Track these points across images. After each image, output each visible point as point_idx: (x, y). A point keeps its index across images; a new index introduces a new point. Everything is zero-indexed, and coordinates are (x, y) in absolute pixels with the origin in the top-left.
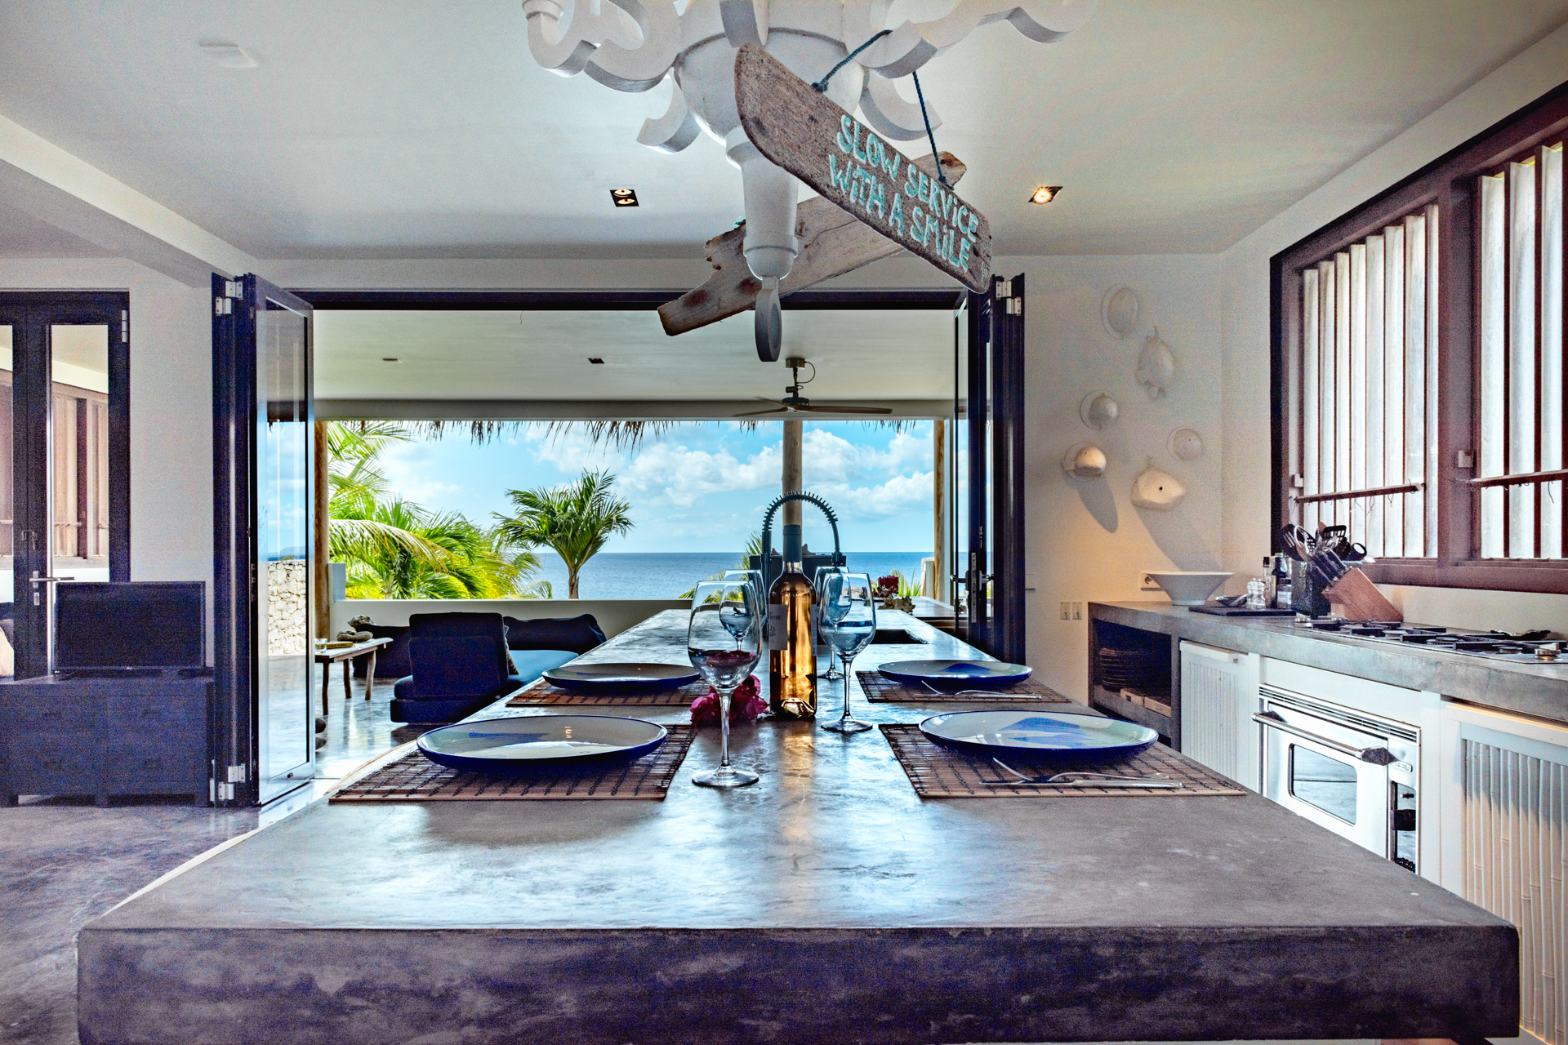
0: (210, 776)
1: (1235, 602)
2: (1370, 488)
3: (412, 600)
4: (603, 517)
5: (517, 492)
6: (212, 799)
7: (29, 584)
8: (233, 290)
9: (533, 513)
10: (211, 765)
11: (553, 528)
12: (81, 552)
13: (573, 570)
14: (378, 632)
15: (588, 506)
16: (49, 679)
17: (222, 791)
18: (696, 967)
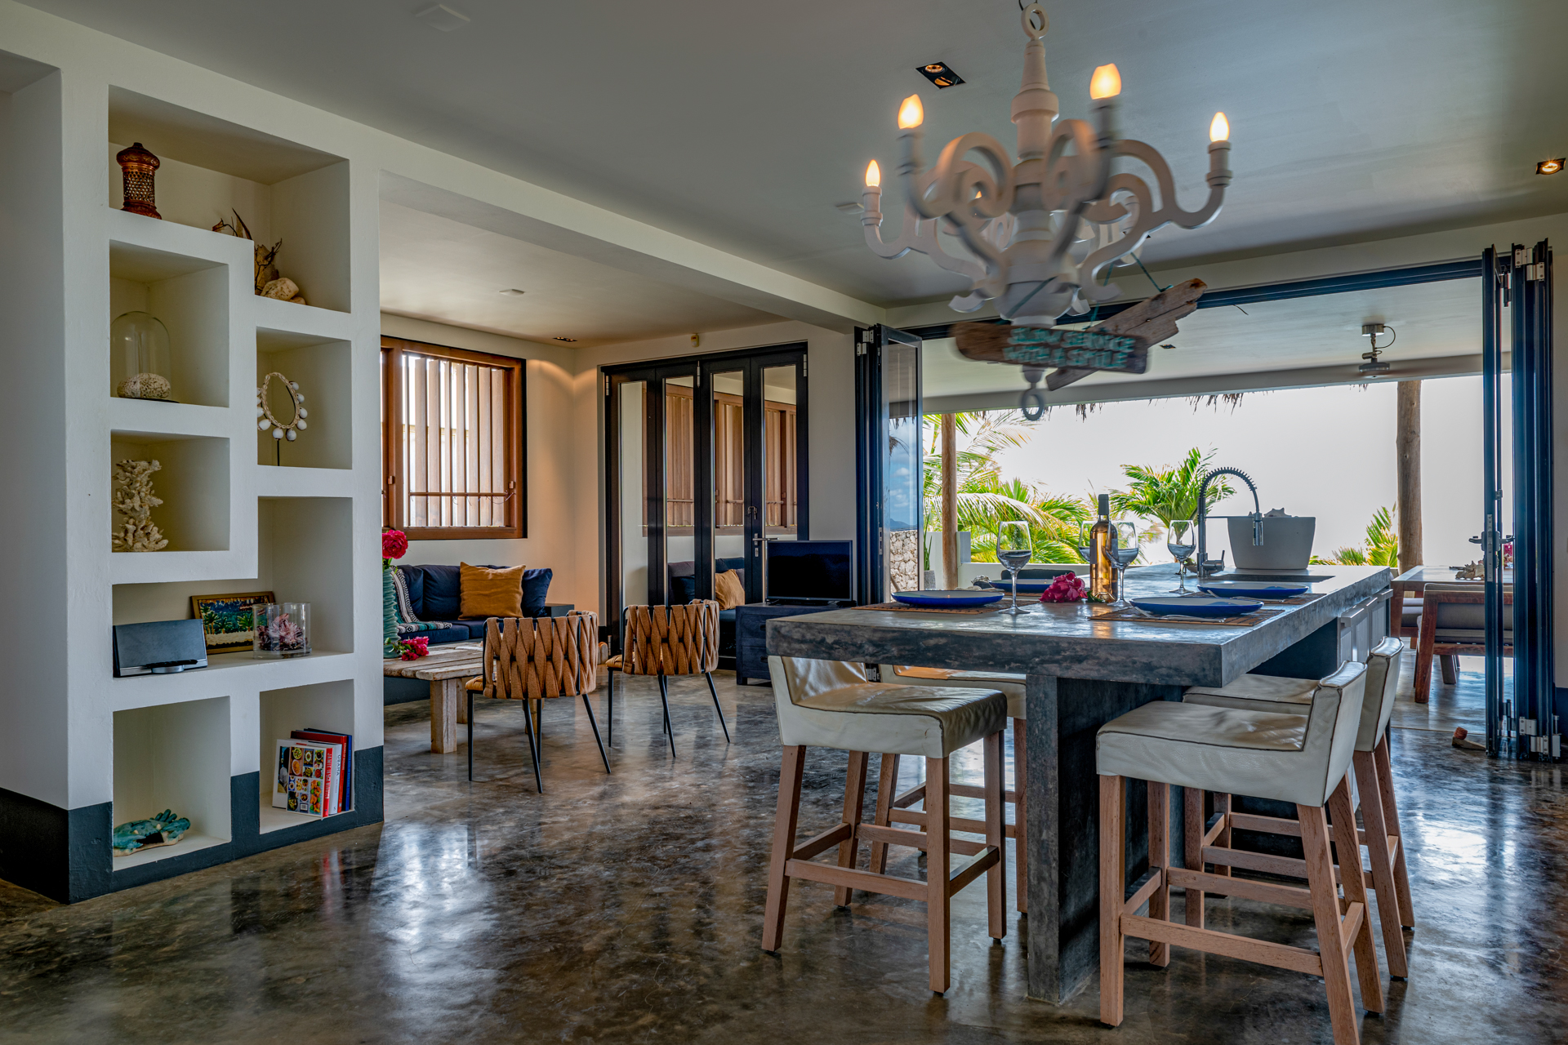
7: (753, 542)
8: (868, 337)
9: (1138, 484)
11: (1157, 499)
12: (783, 523)
15: (1193, 476)
16: (764, 604)
18: (932, 642)
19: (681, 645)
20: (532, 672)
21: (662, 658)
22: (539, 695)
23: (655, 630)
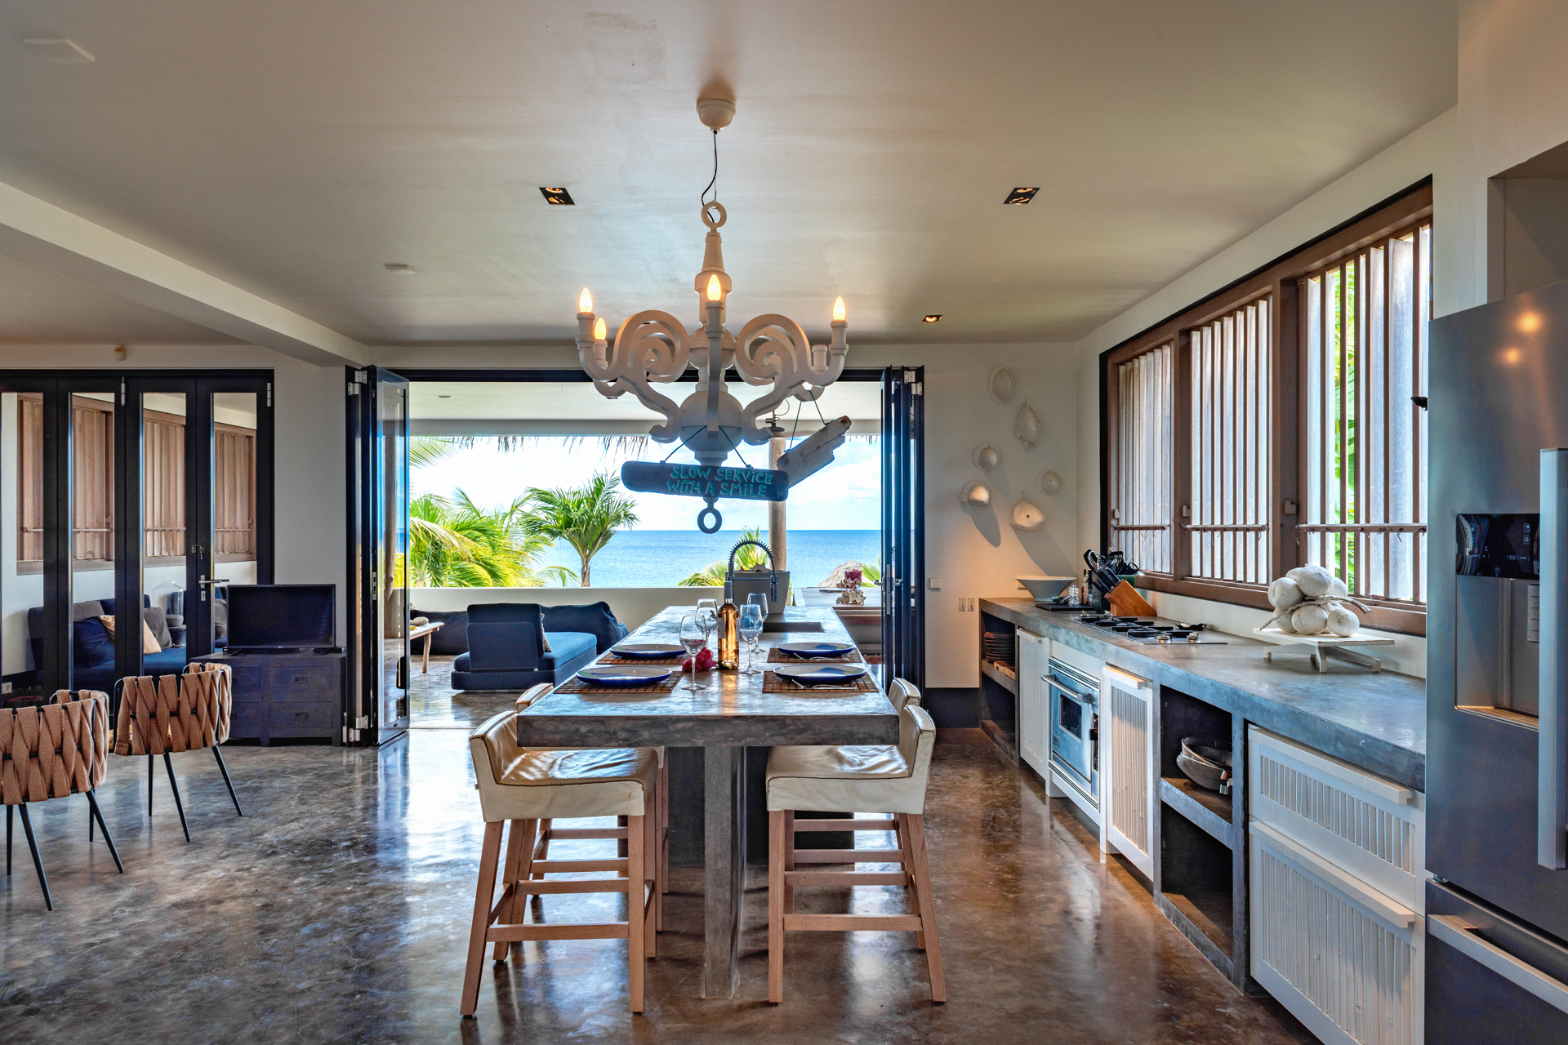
0: (343, 724)
1: (1062, 601)
2: (1151, 524)
3: (444, 588)
4: (612, 513)
5: (535, 490)
6: (345, 740)
7: (198, 585)
8: (361, 377)
9: (550, 509)
10: (343, 716)
11: (569, 523)
13: (585, 560)
14: (432, 617)
15: (598, 503)
17: (351, 735)
19: (195, 719)
20: (35, 770)
21: (170, 732)
22: (20, 800)
23: (162, 703)
